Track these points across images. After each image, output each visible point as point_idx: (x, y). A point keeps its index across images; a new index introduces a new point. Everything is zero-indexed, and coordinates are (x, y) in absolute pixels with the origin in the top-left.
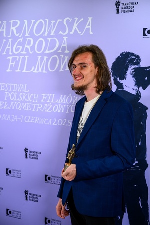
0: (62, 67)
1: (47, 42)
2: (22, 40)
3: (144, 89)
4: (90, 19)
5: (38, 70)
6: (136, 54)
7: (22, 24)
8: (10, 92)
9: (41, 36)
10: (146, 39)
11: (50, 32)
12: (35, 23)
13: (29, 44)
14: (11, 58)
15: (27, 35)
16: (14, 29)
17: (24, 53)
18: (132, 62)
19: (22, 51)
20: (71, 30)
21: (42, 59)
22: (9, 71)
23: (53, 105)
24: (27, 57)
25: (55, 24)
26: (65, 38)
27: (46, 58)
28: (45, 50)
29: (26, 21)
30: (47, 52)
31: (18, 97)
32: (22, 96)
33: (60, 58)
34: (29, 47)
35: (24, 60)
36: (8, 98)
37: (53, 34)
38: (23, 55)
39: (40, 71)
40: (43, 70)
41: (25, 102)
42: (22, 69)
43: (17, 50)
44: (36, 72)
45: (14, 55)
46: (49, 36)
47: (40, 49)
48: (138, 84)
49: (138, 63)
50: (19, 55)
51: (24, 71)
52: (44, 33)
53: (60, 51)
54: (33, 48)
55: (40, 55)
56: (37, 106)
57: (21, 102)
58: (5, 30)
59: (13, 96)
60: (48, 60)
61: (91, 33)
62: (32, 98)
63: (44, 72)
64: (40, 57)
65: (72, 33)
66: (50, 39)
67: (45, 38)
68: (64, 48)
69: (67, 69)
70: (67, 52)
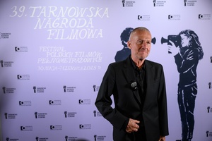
0: (89, 36)
1: (78, 21)
2: (59, 19)
4: (107, 9)
9: (74, 17)
11: (80, 15)
12: (68, 9)
13: (65, 21)
15: (63, 16)
16: (53, 12)
17: (61, 27)
19: (59, 26)
20: (94, 14)
21: (75, 31)
22: (49, 38)
23: (83, 58)
24: (63, 30)
25: (83, 10)
27: (77, 30)
28: (76, 26)
29: (62, 8)
30: (78, 27)
31: (57, 55)
32: (60, 54)
33: (88, 30)
34: (64, 24)
35: (61, 31)
36: (49, 56)
37: (82, 16)
38: (60, 29)
39: (74, 38)
42: (60, 37)
43: (55, 25)
44: (70, 39)
45: (53, 28)
46: (79, 17)
47: (73, 24)
50: (58, 28)
51: (62, 38)
52: (76, 15)
54: (68, 24)
56: (72, 60)
58: (45, 12)
59: (53, 55)
60: (79, 32)
61: (107, 17)
62: (68, 55)
63: (77, 39)
64: (73, 30)
65: (95, 16)
66: (80, 19)
68: (90, 25)
69: (93, 37)
70: (92, 27)
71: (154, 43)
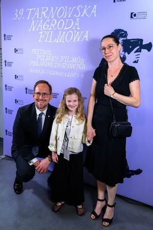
0: (75, 39)
1: (65, 22)
2: (49, 20)
3: (129, 54)
4: (95, 6)
5: (59, 41)
6: (125, 30)
7: (50, 9)
8: (40, 55)
9: (62, 18)
10: (132, 20)
11: (68, 15)
12: (58, 9)
13: (54, 23)
14: (41, 33)
15: (52, 17)
16: (44, 13)
17: (50, 29)
18: (122, 36)
19: (49, 28)
20: (81, 14)
21: (62, 33)
22: (40, 41)
23: (68, 63)
24: (52, 32)
25: (71, 9)
26: (78, 19)
27: (64, 32)
28: (64, 27)
29: (52, 8)
30: (65, 29)
31: (45, 58)
32: (48, 58)
33: (74, 33)
34: (53, 25)
35: (50, 34)
36: (39, 59)
37: (69, 16)
38: (49, 30)
39: (60, 41)
40: (62, 41)
41: (50, 61)
42: (48, 40)
43: (46, 27)
44: (57, 42)
45: (44, 30)
46: (67, 18)
47: (60, 26)
48: (125, 50)
49: (126, 36)
50: (47, 30)
51: (50, 41)
52: (64, 16)
53: (74, 28)
54: (56, 26)
55: (60, 30)
56: (57, 64)
57: (47, 62)
58: (38, 14)
59: (42, 58)
60: (65, 34)
61: (95, 16)
62: (54, 59)
64: (60, 32)
65: (82, 16)
66: (67, 20)
67: (64, 19)
68: (77, 26)
69: (78, 40)
70: (78, 28)
71: (149, 51)
